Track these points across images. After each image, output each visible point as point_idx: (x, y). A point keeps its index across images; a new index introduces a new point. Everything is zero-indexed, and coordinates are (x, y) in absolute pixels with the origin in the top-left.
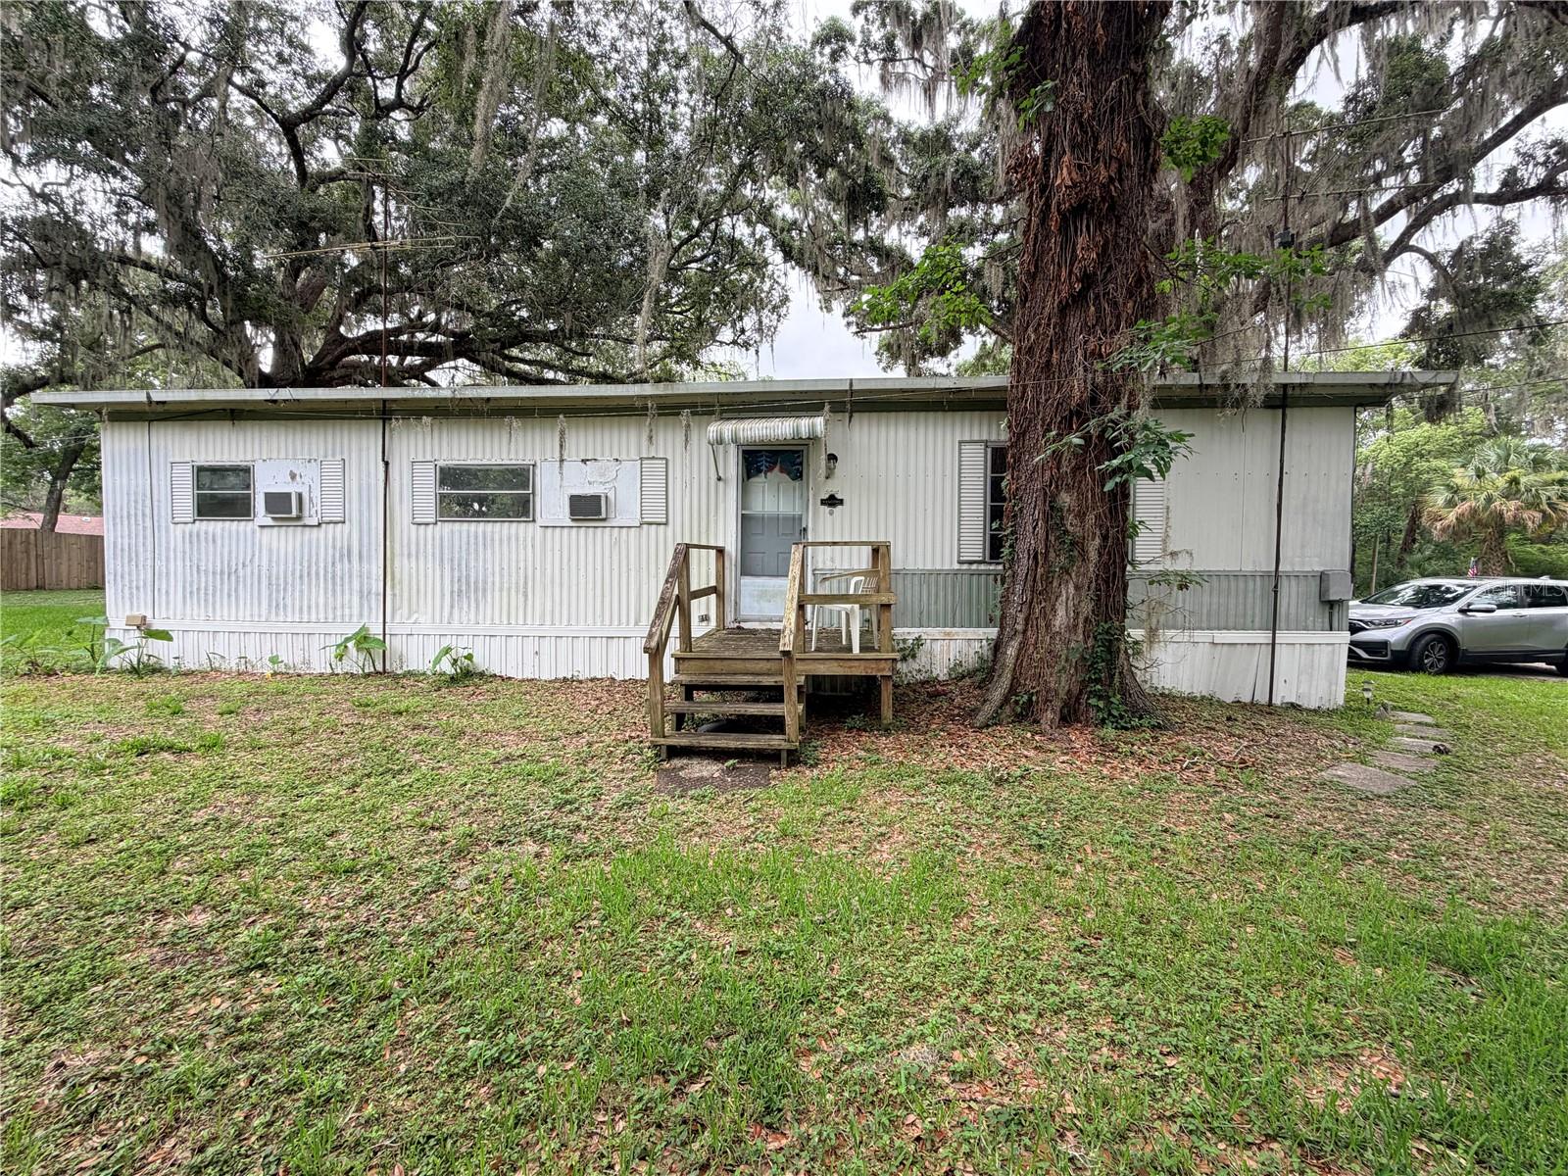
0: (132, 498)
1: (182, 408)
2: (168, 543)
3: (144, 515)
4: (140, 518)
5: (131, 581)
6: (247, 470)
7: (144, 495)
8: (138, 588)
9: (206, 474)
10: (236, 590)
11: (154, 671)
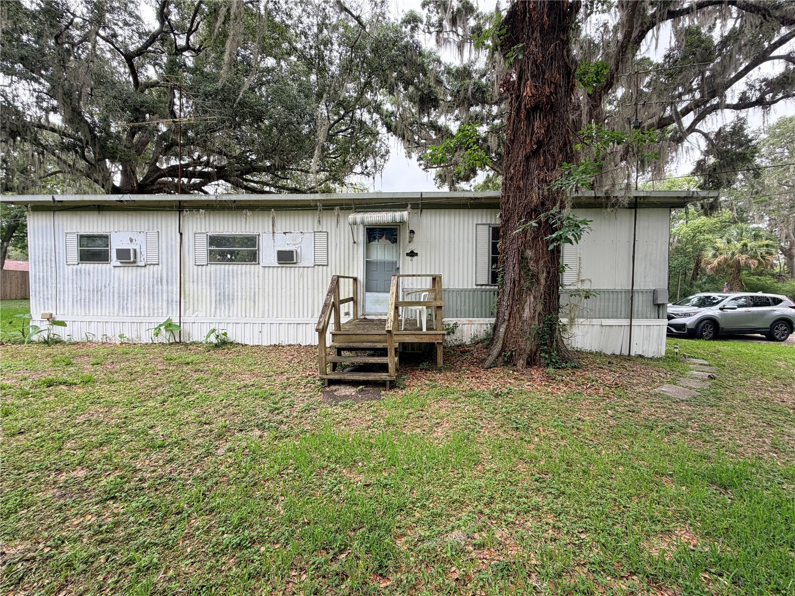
0: (45, 251)
1: (72, 204)
2: (64, 275)
3: (51, 260)
4: (49, 262)
5: (44, 295)
6: (107, 237)
7: (51, 250)
8: (48, 299)
9: (84, 239)
10: (101, 300)
11: (57, 342)
